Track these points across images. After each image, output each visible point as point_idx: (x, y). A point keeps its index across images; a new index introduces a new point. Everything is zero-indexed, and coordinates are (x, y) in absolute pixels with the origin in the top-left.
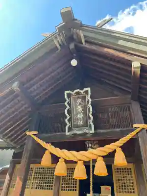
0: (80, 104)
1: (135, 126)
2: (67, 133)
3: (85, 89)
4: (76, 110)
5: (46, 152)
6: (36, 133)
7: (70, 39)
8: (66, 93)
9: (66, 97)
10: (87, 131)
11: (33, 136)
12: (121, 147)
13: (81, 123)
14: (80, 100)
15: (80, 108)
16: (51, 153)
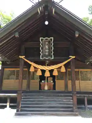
0: (47, 45)
1: (70, 56)
2: (41, 58)
3: (51, 38)
4: (45, 48)
5: (32, 66)
6: (24, 57)
7: (46, 8)
8: (41, 38)
9: (40, 41)
10: (50, 58)
11: (23, 58)
12: (64, 65)
13: (47, 54)
14: (47, 43)
15: (47, 47)
16: (34, 67)
